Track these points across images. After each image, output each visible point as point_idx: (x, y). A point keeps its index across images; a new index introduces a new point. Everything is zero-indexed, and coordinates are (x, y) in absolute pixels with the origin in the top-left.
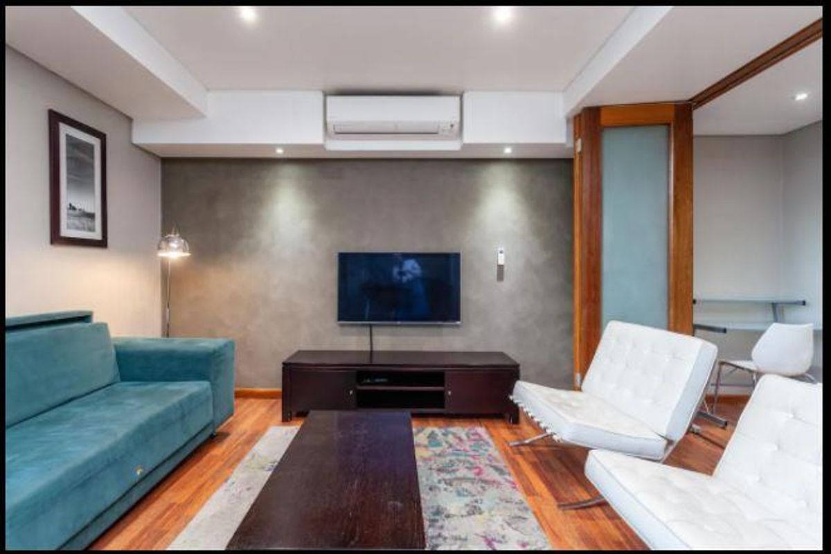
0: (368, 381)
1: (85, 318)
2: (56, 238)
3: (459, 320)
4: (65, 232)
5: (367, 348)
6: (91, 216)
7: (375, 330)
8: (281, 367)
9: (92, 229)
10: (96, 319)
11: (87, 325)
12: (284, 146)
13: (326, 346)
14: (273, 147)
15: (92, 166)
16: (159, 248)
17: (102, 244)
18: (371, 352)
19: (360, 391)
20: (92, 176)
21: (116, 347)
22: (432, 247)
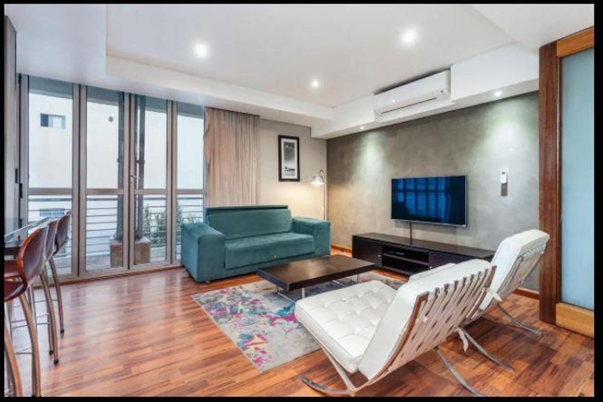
0: (392, 252)
1: (286, 207)
2: (281, 179)
3: (464, 223)
4: (284, 177)
5: (409, 236)
6: (293, 170)
7: (414, 226)
8: (351, 237)
9: (294, 175)
10: (289, 208)
11: (286, 210)
12: (364, 125)
13: (388, 233)
14: (358, 127)
15: (293, 151)
16: (312, 181)
17: (298, 180)
18: (411, 239)
19: (385, 256)
20: (294, 155)
21: (293, 220)
22: (451, 173)
